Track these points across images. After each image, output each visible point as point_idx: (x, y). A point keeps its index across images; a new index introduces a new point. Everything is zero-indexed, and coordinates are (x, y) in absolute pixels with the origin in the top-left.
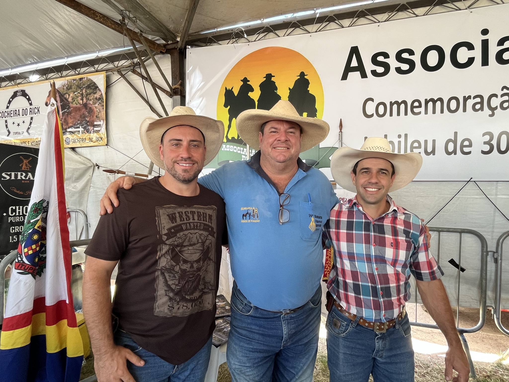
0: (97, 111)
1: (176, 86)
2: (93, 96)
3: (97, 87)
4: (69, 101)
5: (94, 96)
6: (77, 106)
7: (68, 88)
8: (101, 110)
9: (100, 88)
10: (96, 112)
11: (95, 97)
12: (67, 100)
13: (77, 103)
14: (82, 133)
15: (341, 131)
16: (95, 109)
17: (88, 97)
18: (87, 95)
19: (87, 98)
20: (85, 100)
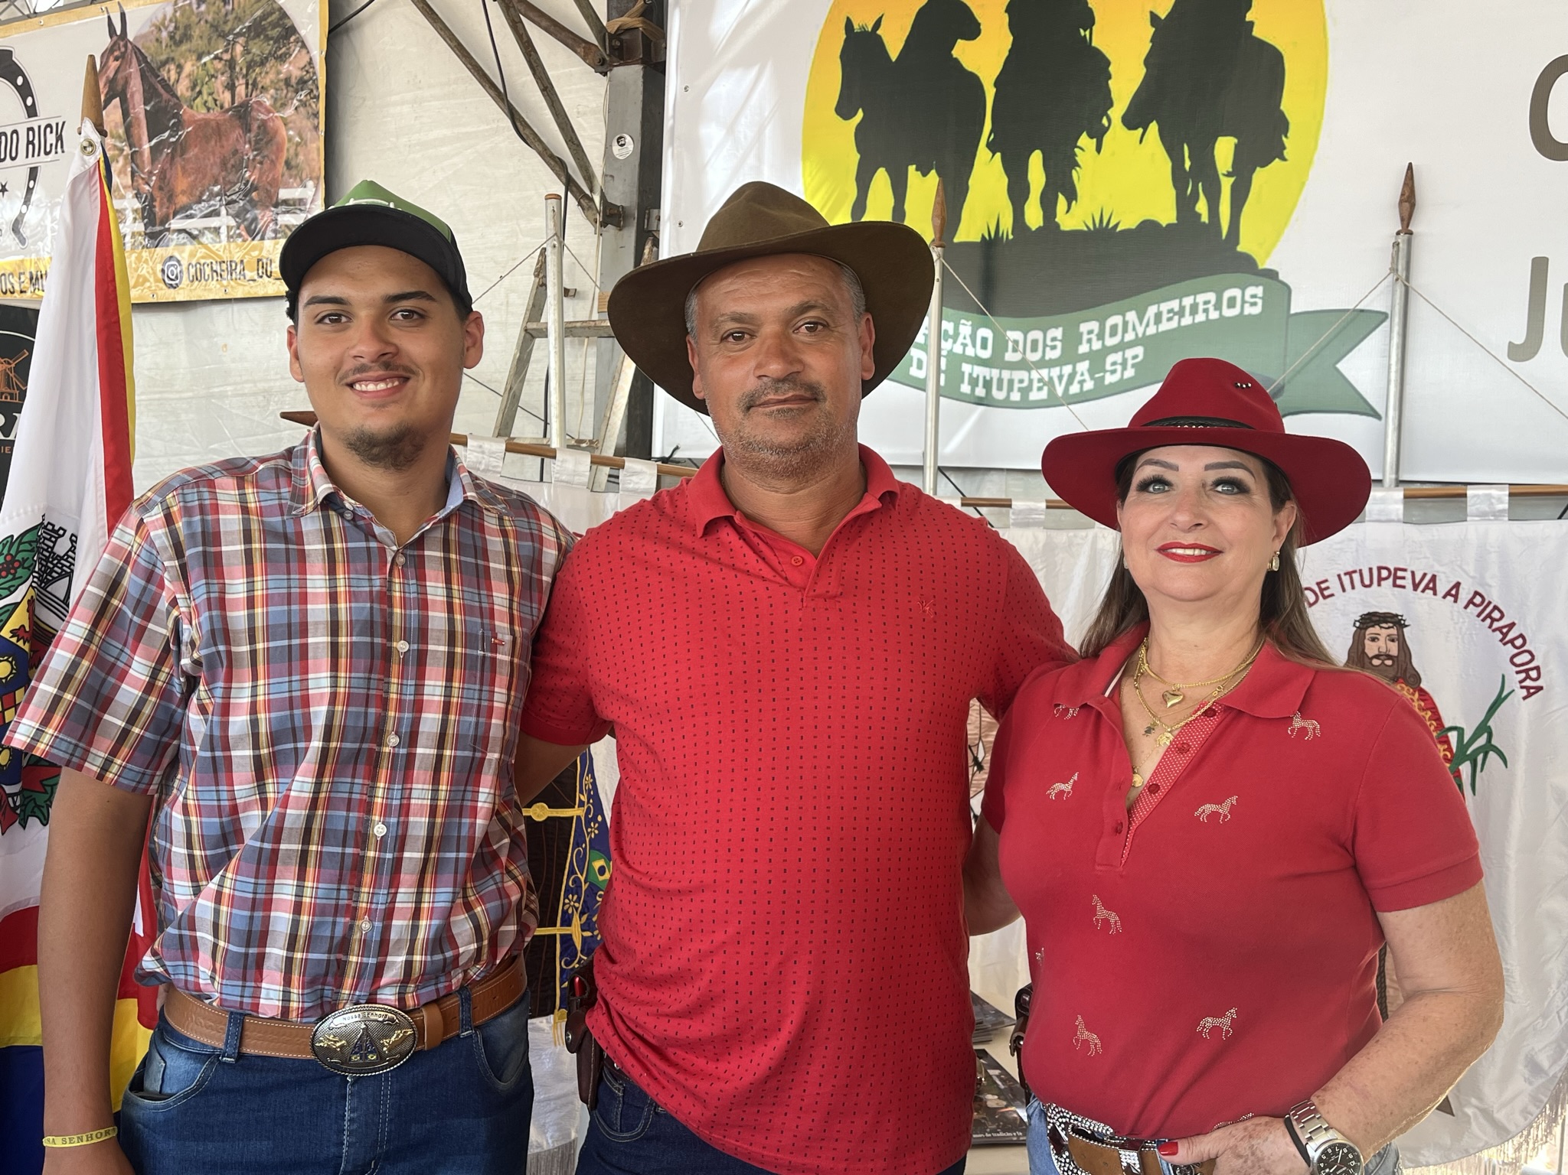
0: (290, 139)
1: (627, 20)
2: (274, 69)
3: (292, 30)
4: (179, 94)
5: (279, 73)
6: (211, 116)
7: (177, 37)
8: (309, 135)
9: (303, 32)
10: (287, 145)
11: (282, 76)
12: (169, 89)
13: (211, 104)
14: (229, 237)
15: (1406, 230)
16: (283, 131)
17: (254, 75)
18: (250, 66)
19: (250, 82)
20: (241, 90)
